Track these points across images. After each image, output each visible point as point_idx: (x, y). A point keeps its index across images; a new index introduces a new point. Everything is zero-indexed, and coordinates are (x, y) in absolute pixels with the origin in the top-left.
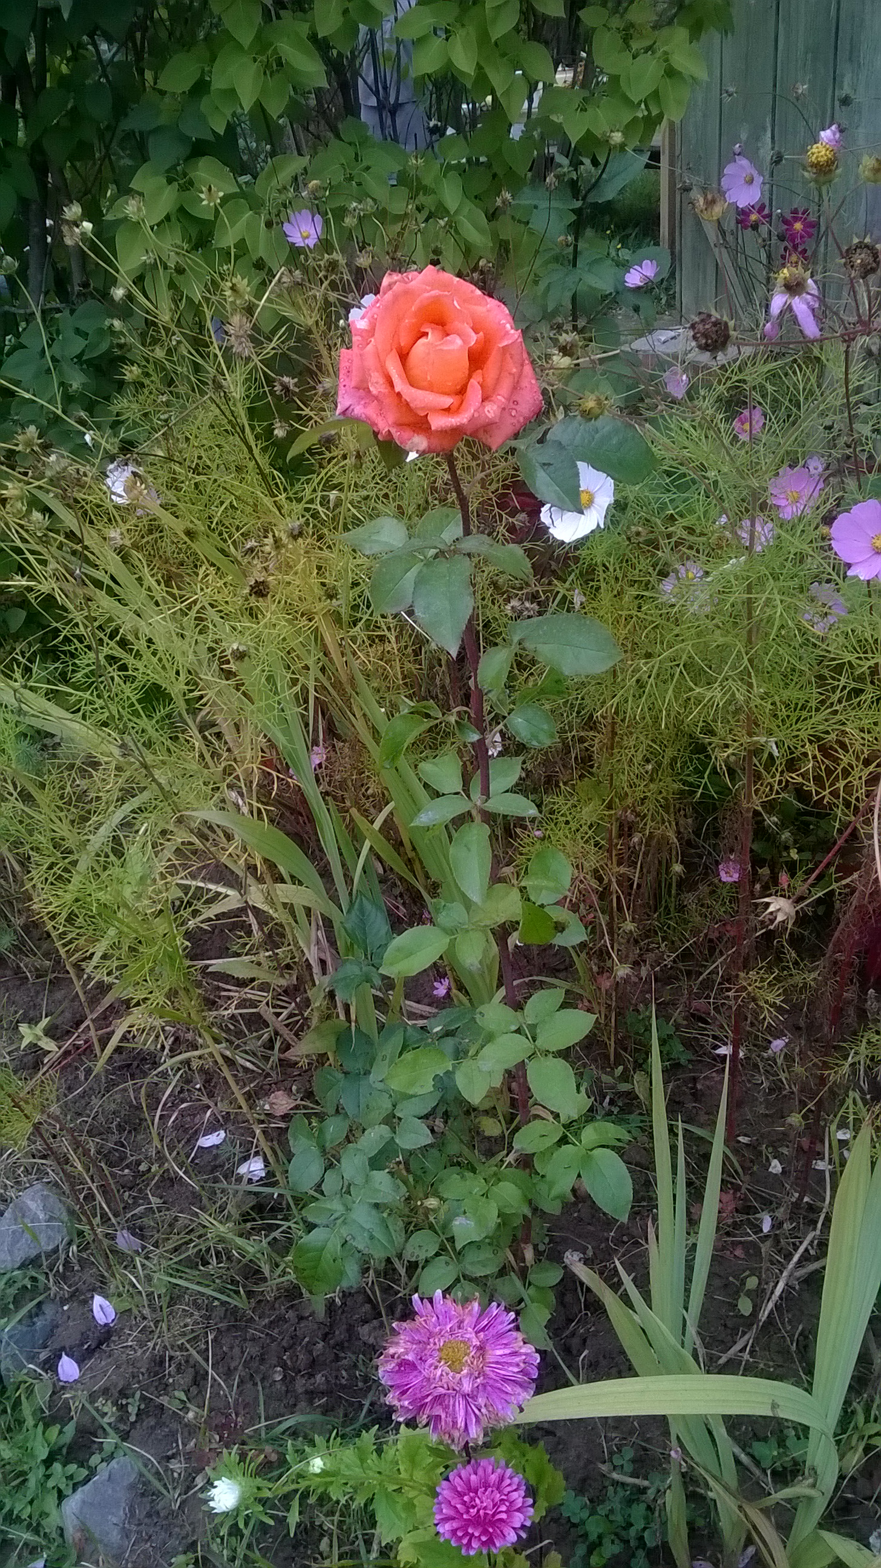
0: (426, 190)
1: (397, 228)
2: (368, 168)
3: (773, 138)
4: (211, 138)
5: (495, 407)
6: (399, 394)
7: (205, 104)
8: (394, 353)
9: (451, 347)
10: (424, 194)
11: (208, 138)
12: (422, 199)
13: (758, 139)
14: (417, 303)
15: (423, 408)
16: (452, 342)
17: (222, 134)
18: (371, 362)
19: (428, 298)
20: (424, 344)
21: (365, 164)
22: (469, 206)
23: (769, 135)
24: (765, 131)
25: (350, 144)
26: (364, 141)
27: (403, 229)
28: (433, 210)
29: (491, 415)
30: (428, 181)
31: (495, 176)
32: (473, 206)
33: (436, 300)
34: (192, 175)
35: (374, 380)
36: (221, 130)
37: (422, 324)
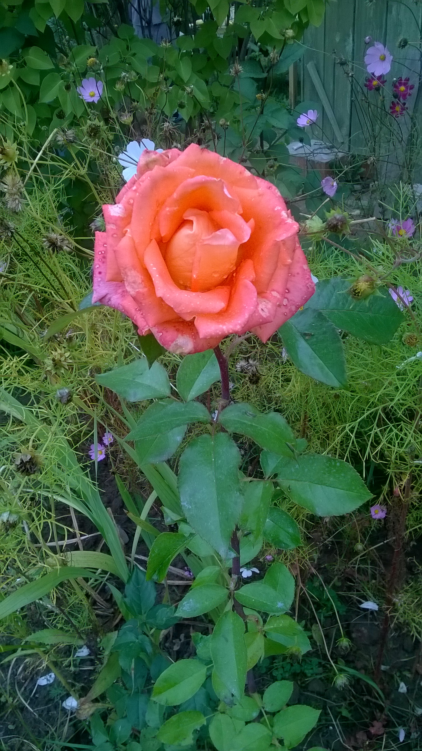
0: (169, 68)
1: (153, 90)
2: (134, 55)
3: (353, 40)
4: (36, 35)
5: (270, 306)
6: (161, 299)
7: (32, 14)
8: (154, 243)
9: (221, 242)
10: (169, 70)
11: (35, 35)
12: (167, 73)
13: (345, 41)
14: (180, 189)
15: (190, 313)
16: (223, 237)
17: (43, 32)
18: (127, 259)
19: (193, 184)
20: (188, 236)
21: (133, 52)
22: (195, 78)
23: (351, 38)
24: (349, 36)
25: (124, 40)
26: (132, 38)
27: (158, 91)
28: (174, 79)
29: (265, 314)
30: (171, 62)
31: (209, 59)
32: (198, 78)
33: (202, 185)
34: (26, 58)
35: (130, 279)
36: (42, 30)
37: (184, 211)
